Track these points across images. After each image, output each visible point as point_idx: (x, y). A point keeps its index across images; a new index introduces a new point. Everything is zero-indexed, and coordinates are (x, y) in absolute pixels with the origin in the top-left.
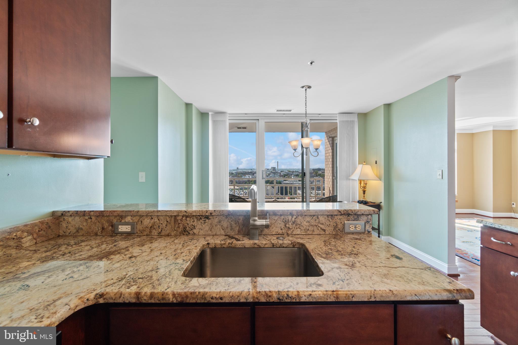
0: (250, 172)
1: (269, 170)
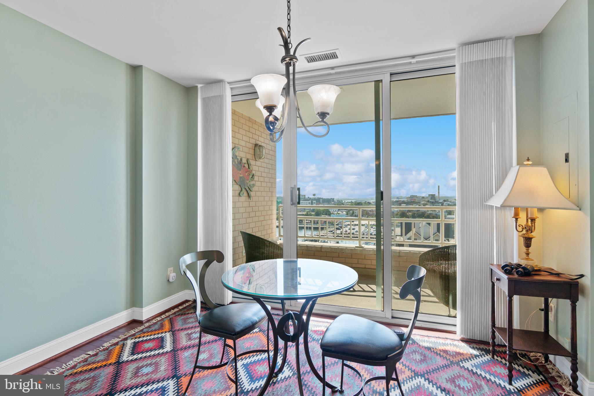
1: (425, 198)
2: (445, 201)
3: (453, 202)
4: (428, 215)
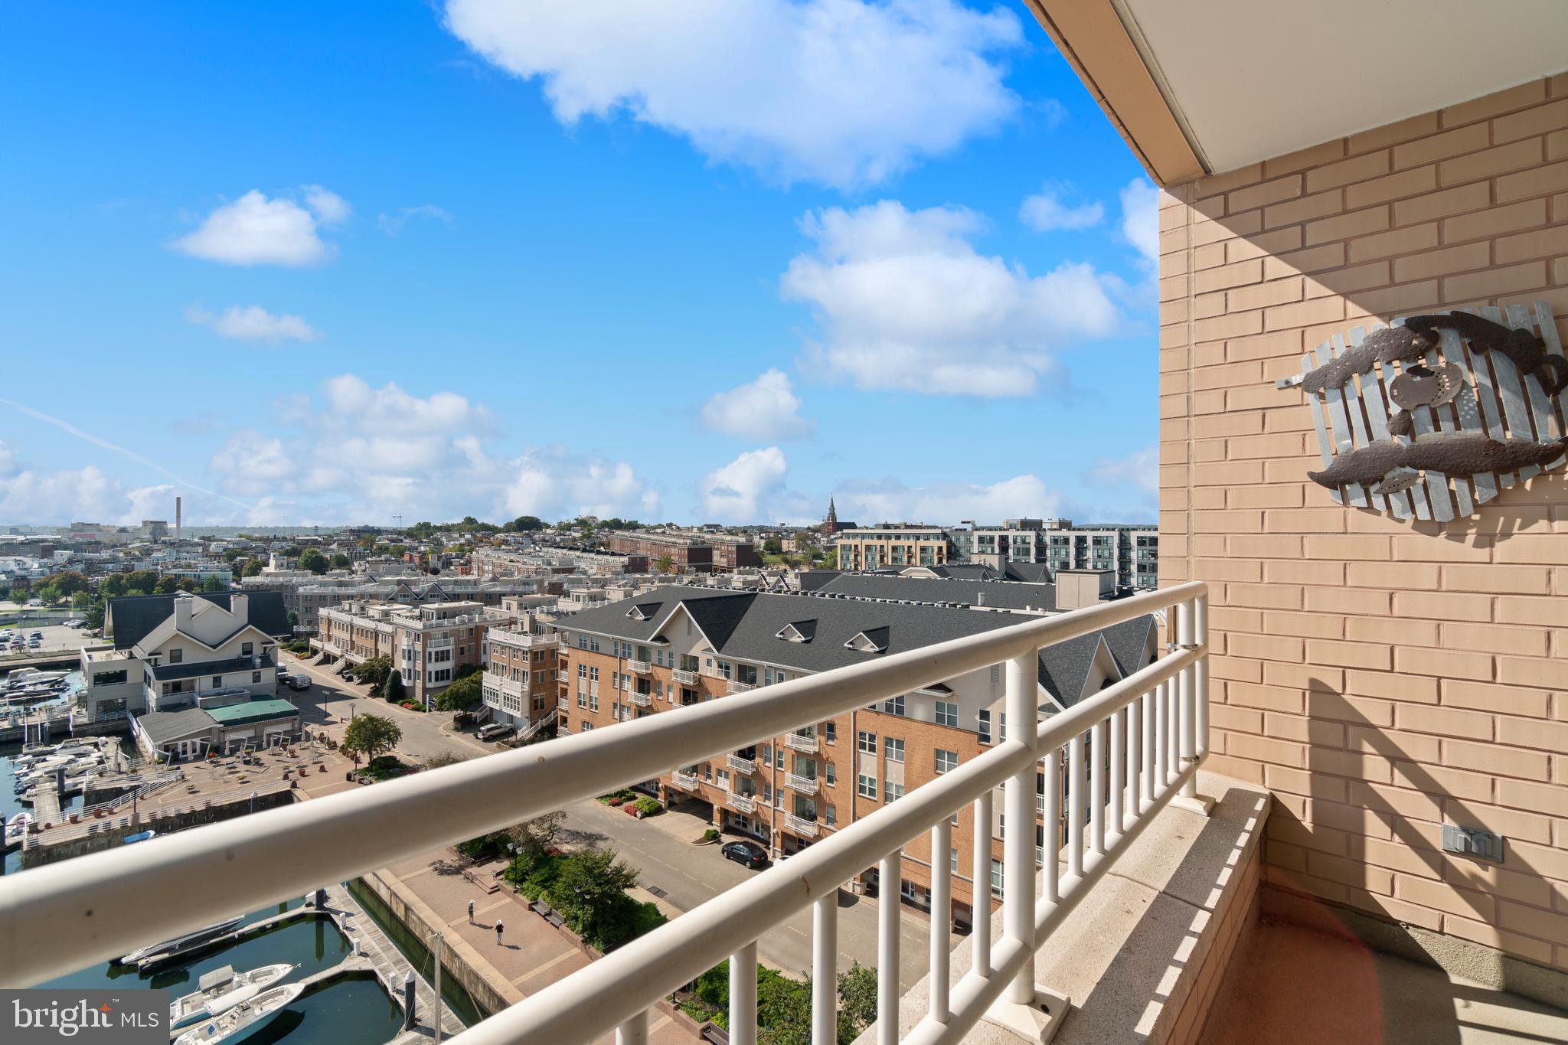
0: (22, 543)
1: (131, 530)
2: (209, 539)
3: (238, 543)
4: (169, 580)
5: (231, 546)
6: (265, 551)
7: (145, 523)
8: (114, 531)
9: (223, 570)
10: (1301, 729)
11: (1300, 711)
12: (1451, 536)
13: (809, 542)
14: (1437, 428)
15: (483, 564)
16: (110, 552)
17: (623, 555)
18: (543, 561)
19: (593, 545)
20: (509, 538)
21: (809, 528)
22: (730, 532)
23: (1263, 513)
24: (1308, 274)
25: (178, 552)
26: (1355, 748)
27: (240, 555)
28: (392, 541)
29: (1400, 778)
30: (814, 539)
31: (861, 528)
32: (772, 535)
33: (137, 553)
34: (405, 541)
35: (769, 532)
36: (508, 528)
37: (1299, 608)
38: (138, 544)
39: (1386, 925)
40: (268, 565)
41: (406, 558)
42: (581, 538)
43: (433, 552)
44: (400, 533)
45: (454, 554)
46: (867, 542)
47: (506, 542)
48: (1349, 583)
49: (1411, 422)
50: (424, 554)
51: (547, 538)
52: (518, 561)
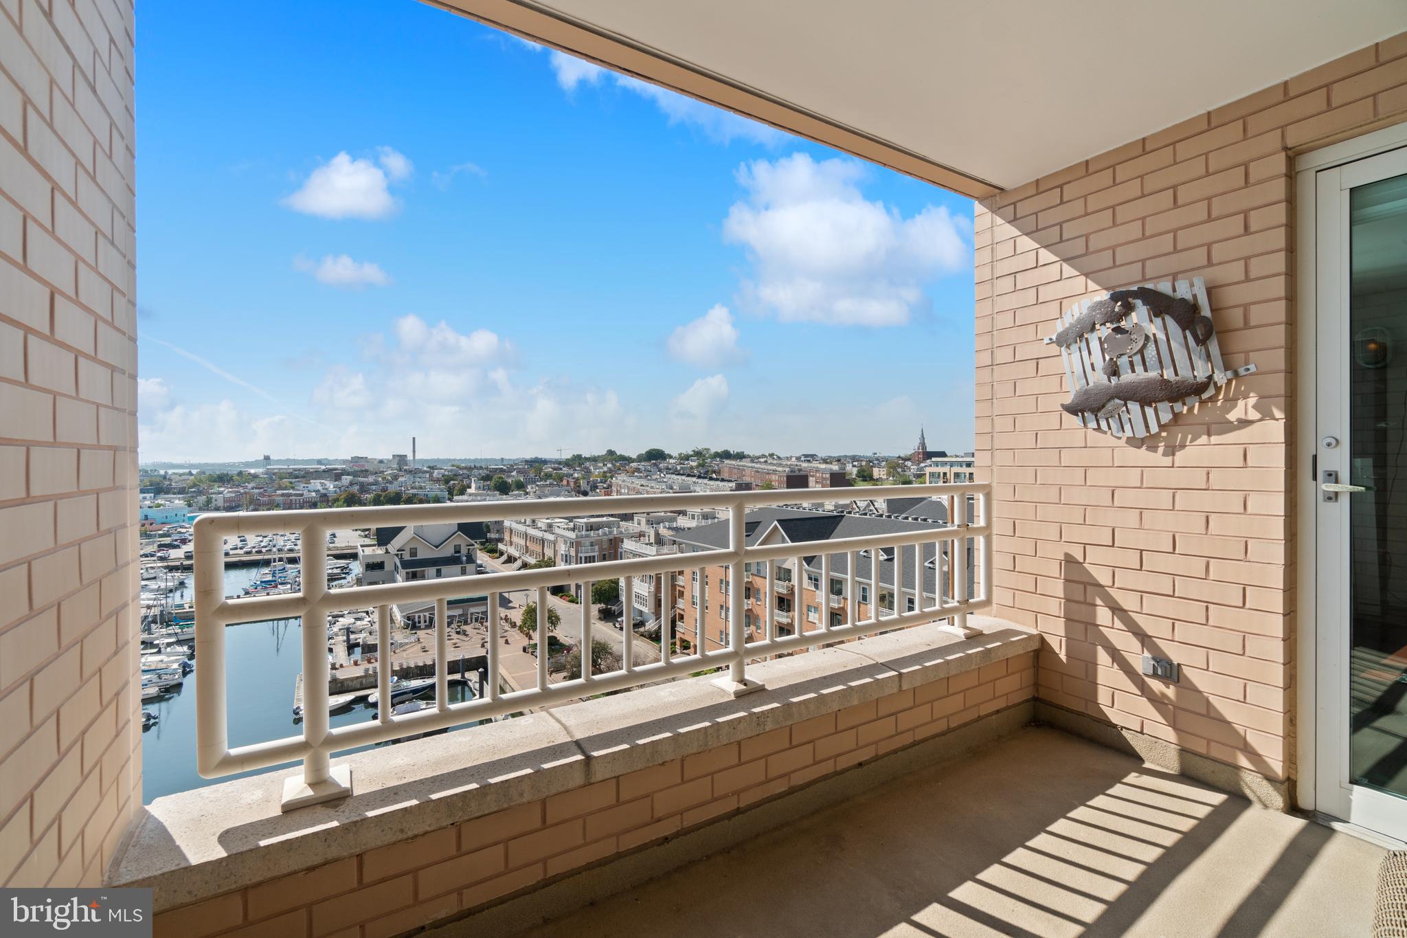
0: (324, 471)
1: (385, 461)
2: (433, 468)
3: (451, 471)
4: (409, 497)
5: (446, 473)
6: (468, 477)
7: (394, 456)
8: (376, 462)
9: (442, 491)
10: (1058, 588)
11: (1058, 576)
12: (1149, 448)
13: (900, 470)
14: (1133, 371)
15: (621, 488)
16: (373, 477)
17: (731, 481)
18: (666, 485)
19: (707, 472)
20: (640, 467)
21: (899, 457)
22: (825, 461)
23: (1037, 434)
24: (1065, 260)
25: (414, 477)
26: (1091, 602)
27: (453, 480)
28: (555, 469)
29: (1118, 624)
30: (904, 468)
31: (951, 456)
32: (864, 463)
33: (390, 478)
34: (564, 469)
35: (861, 461)
36: (640, 459)
37: (1058, 502)
38: (390, 472)
39: (1109, 728)
40: (470, 488)
41: (565, 482)
42: (697, 467)
43: (584, 478)
44: (560, 463)
45: (599, 479)
46: (956, 469)
47: (638, 470)
48: (1088, 483)
49: (1117, 367)
50: (577, 479)
51: (670, 467)
52: (647, 486)
